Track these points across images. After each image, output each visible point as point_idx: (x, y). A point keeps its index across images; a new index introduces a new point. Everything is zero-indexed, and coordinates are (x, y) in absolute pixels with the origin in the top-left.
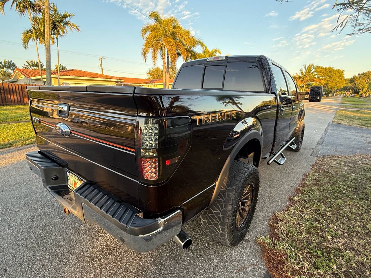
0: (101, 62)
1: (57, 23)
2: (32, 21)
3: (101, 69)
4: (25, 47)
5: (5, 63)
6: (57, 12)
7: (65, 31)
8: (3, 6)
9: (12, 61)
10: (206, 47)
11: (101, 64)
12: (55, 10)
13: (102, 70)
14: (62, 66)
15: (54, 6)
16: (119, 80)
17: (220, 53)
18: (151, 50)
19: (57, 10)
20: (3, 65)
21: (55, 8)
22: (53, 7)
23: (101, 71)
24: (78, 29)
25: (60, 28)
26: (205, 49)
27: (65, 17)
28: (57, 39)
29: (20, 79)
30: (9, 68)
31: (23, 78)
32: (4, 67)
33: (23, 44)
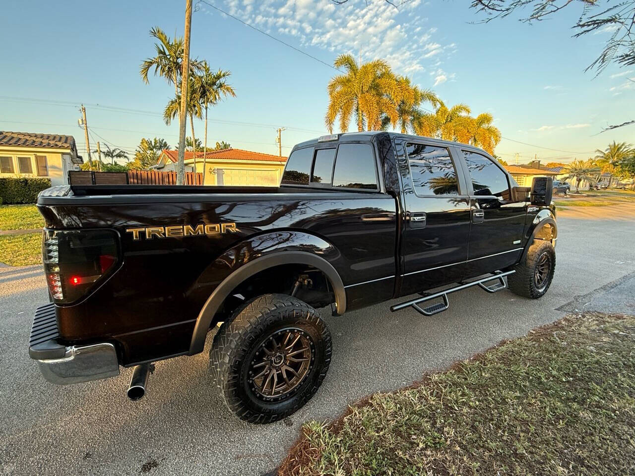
0: (280, 136)
1: (207, 87)
2: (177, 86)
3: (279, 146)
4: (167, 123)
5: (155, 143)
6: (209, 72)
7: (217, 97)
8: (147, 74)
9: (163, 140)
10: (442, 104)
11: (280, 139)
12: (207, 70)
14: (225, 143)
15: (206, 64)
17: (469, 112)
18: (340, 116)
19: (209, 70)
20: (153, 145)
21: (208, 67)
22: (204, 66)
23: (279, 149)
24: (233, 94)
25: (210, 93)
26: (439, 106)
27: (218, 77)
28: (206, 108)
29: (167, 163)
30: (159, 149)
31: (170, 163)
32: (154, 148)
33: (164, 119)
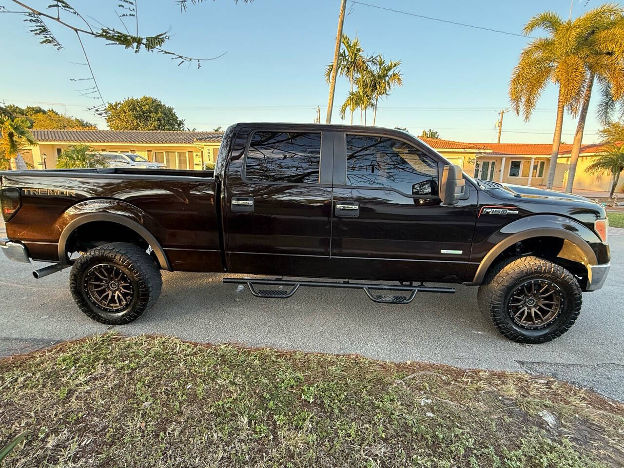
0: (502, 119)
3: (498, 131)
11: (501, 123)
13: (500, 133)
16: (482, 151)
23: (498, 134)
25: (381, 85)
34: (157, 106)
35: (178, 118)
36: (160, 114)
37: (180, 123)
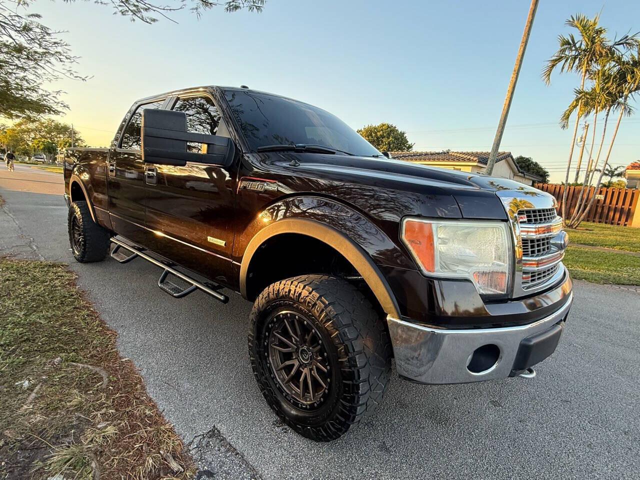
34: (390, 131)
35: (408, 142)
36: (391, 139)
37: (410, 147)
